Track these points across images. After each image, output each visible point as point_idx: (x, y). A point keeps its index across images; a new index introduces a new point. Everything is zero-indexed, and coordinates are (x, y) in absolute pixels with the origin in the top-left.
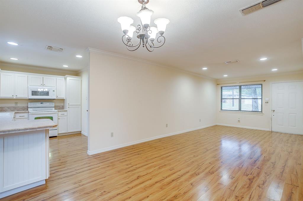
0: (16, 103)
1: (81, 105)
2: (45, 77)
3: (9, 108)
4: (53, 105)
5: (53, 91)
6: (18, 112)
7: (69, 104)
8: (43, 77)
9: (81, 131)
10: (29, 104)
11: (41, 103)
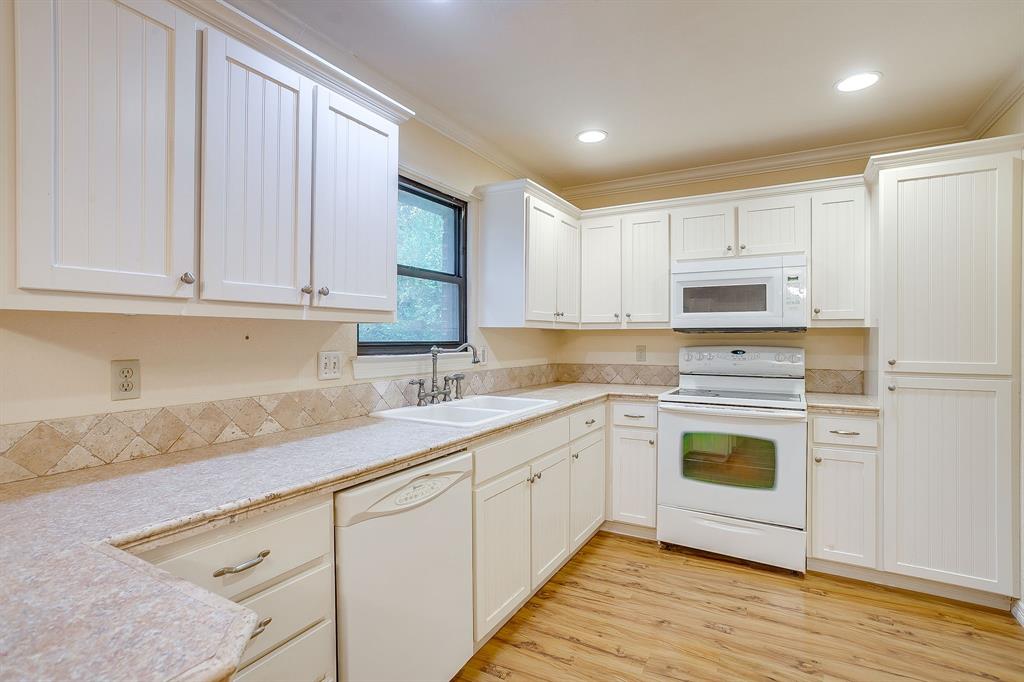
0: (641, 350)
1: (1012, 376)
2: (745, 207)
3: (618, 368)
4: (796, 362)
5: (791, 278)
6: (620, 396)
7: (891, 363)
8: (736, 204)
9: (1014, 601)
10: (683, 354)
11: (735, 352)
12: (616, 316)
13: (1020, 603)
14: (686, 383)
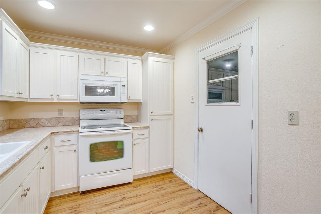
0: (61, 111)
1: (173, 115)
2: (108, 58)
3: (48, 119)
4: (120, 113)
5: (123, 86)
6: (58, 133)
7: (152, 113)
8: (105, 57)
9: (172, 169)
10: (81, 112)
11: (102, 111)
12: (52, 96)
13: (174, 169)
14: (83, 123)
